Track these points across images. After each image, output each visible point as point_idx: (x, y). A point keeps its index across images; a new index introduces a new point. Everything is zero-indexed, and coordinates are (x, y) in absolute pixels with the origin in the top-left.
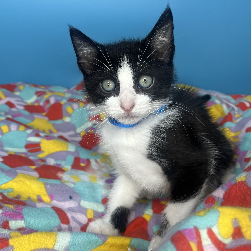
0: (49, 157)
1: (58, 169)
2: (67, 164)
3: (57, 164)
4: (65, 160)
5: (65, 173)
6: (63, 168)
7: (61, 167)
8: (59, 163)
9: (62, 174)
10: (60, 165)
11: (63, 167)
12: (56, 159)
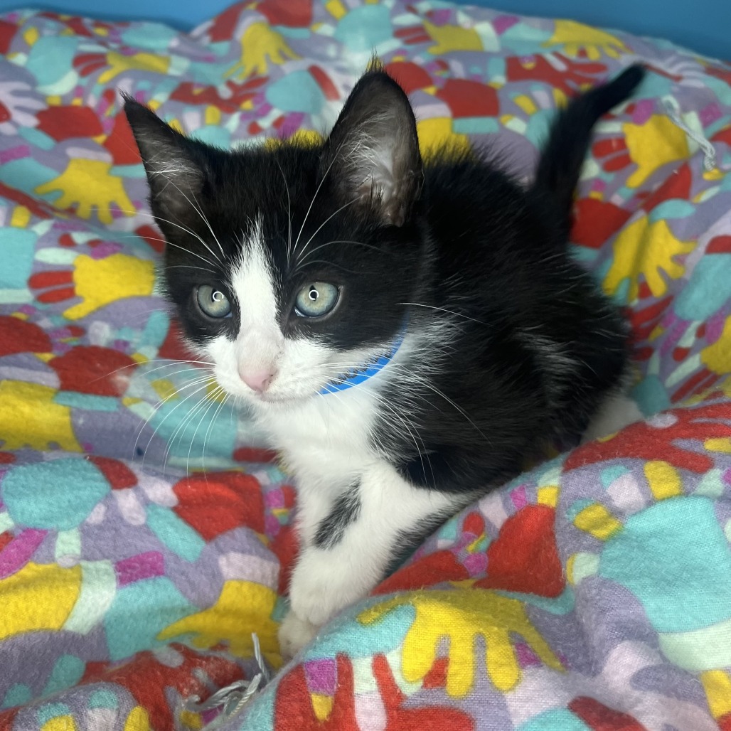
0: (97, 319)
1: (119, 358)
2: (146, 343)
3: (117, 342)
4: (143, 327)
5: (136, 374)
6: (134, 357)
7: (127, 351)
8: (124, 337)
9: (128, 375)
10: (126, 344)
11: (134, 350)
12: (116, 326)
